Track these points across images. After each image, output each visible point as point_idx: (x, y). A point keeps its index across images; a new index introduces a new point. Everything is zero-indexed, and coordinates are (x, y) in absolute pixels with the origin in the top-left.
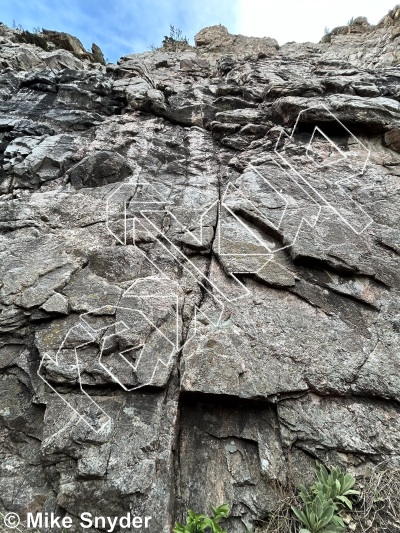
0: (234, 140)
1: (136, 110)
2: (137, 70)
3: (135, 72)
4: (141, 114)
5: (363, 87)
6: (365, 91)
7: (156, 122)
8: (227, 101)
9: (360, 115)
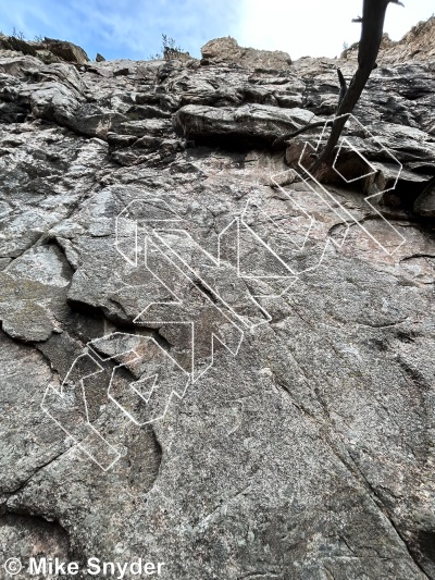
0: (123, 154)
1: (38, 117)
2: (56, 74)
3: (53, 77)
4: (42, 123)
5: (285, 97)
6: (287, 101)
7: (54, 133)
8: (140, 109)
9: (259, 128)
